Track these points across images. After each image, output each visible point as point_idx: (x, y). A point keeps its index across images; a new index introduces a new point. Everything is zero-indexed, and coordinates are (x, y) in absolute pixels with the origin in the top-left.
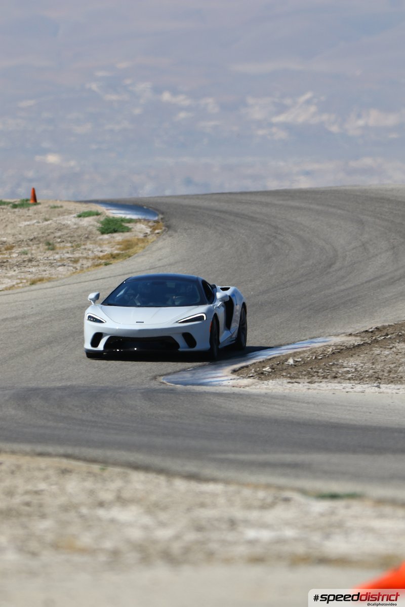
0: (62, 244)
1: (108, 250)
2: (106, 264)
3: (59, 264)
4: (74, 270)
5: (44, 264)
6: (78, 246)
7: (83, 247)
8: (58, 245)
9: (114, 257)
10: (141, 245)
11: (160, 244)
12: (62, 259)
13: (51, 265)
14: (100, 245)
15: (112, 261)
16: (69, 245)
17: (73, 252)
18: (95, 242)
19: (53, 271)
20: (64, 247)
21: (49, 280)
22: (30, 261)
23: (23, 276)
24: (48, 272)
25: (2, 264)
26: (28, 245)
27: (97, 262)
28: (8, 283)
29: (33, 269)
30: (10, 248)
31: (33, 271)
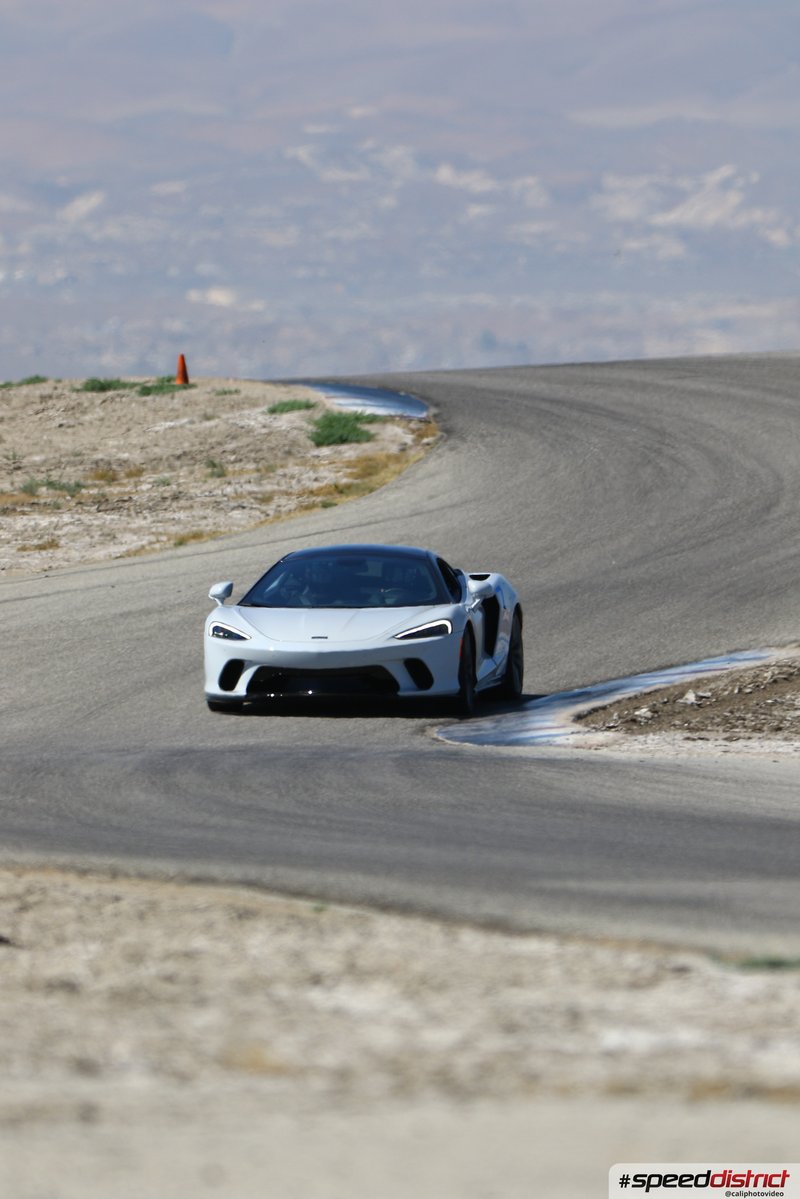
0: (238, 466)
1: (329, 476)
2: (326, 505)
3: (233, 504)
4: (263, 517)
5: (203, 504)
6: (271, 469)
7: (280, 471)
8: (230, 468)
9: (340, 490)
10: (393, 467)
11: (432, 465)
12: (238, 496)
13: (217, 506)
14: (314, 468)
15: (338, 499)
16: (251, 466)
17: (259, 482)
18: (304, 462)
19: (221, 518)
20: (242, 472)
21: (214, 535)
22: (176, 497)
23: (160, 528)
24: (211, 520)
25: (120, 505)
26: (172, 468)
27: (307, 500)
28: (131, 541)
29: (182, 515)
30: (136, 473)
31: (181, 518)
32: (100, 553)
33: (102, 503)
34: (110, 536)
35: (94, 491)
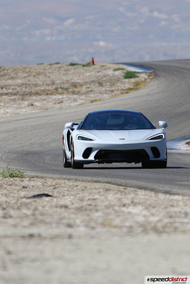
0: (106, 84)
1: (127, 86)
2: (127, 93)
3: (105, 93)
4: (112, 96)
5: (98, 93)
6: (114, 84)
7: (116, 85)
8: (104, 84)
9: (130, 89)
10: (143, 84)
11: (152, 83)
12: (106, 90)
13: (101, 93)
14: (124, 84)
15: (130, 91)
16: (109, 84)
17: (111, 87)
18: (122, 83)
19: (101, 96)
20: (106, 85)
21: (100, 100)
22: (91, 91)
23: (87, 98)
24: (99, 96)
25: (78, 93)
26: (90, 84)
27: (122, 92)
28: (80, 102)
29: (92, 95)
30: (81, 85)
31: (92, 96)
32: (73, 104)
33: (73, 93)
34: (75, 100)
35: (71, 90)
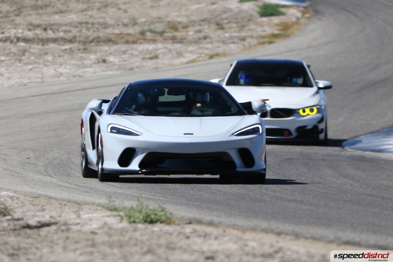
0: (229, 26)
1: (269, 30)
2: (270, 43)
3: (230, 41)
4: (243, 48)
5: (218, 42)
6: (243, 26)
7: (247, 28)
8: (225, 26)
9: (275, 36)
10: (296, 27)
11: (312, 26)
12: (231, 38)
13: (224, 42)
14: (262, 26)
15: (273, 40)
16: (234, 25)
17: (239, 31)
18: (256, 24)
19: (225, 47)
20: (231, 28)
21: (224, 55)
22: (205, 38)
23: (201, 51)
24: (221, 49)
25: (181, 41)
26: (200, 25)
27: (262, 40)
28: (190, 57)
29: (209, 46)
30: (186, 27)
31: (209, 47)
32: (178, 61)
33: (174, 40)
34: (180, 54)
35: (170, 35)
